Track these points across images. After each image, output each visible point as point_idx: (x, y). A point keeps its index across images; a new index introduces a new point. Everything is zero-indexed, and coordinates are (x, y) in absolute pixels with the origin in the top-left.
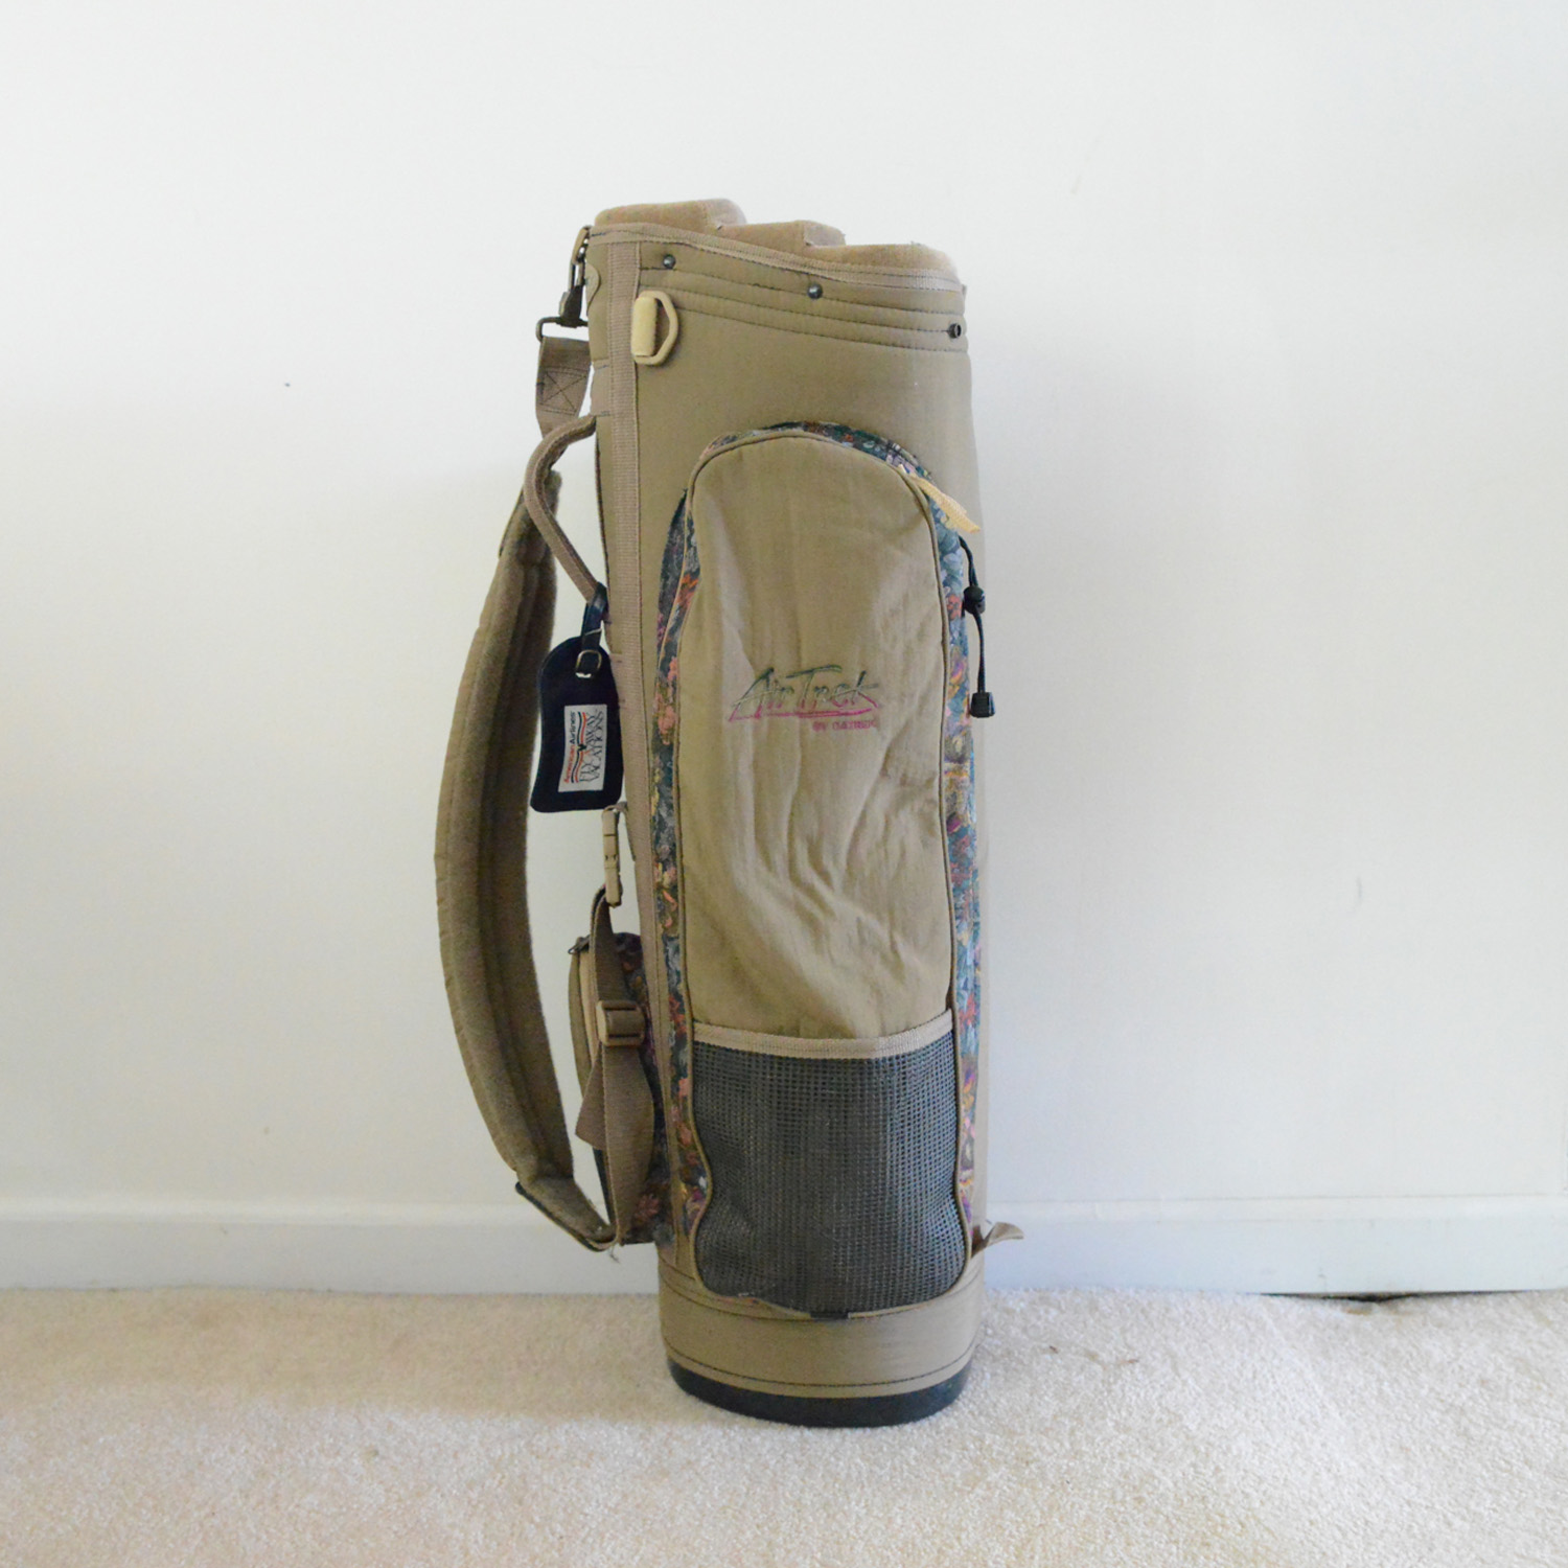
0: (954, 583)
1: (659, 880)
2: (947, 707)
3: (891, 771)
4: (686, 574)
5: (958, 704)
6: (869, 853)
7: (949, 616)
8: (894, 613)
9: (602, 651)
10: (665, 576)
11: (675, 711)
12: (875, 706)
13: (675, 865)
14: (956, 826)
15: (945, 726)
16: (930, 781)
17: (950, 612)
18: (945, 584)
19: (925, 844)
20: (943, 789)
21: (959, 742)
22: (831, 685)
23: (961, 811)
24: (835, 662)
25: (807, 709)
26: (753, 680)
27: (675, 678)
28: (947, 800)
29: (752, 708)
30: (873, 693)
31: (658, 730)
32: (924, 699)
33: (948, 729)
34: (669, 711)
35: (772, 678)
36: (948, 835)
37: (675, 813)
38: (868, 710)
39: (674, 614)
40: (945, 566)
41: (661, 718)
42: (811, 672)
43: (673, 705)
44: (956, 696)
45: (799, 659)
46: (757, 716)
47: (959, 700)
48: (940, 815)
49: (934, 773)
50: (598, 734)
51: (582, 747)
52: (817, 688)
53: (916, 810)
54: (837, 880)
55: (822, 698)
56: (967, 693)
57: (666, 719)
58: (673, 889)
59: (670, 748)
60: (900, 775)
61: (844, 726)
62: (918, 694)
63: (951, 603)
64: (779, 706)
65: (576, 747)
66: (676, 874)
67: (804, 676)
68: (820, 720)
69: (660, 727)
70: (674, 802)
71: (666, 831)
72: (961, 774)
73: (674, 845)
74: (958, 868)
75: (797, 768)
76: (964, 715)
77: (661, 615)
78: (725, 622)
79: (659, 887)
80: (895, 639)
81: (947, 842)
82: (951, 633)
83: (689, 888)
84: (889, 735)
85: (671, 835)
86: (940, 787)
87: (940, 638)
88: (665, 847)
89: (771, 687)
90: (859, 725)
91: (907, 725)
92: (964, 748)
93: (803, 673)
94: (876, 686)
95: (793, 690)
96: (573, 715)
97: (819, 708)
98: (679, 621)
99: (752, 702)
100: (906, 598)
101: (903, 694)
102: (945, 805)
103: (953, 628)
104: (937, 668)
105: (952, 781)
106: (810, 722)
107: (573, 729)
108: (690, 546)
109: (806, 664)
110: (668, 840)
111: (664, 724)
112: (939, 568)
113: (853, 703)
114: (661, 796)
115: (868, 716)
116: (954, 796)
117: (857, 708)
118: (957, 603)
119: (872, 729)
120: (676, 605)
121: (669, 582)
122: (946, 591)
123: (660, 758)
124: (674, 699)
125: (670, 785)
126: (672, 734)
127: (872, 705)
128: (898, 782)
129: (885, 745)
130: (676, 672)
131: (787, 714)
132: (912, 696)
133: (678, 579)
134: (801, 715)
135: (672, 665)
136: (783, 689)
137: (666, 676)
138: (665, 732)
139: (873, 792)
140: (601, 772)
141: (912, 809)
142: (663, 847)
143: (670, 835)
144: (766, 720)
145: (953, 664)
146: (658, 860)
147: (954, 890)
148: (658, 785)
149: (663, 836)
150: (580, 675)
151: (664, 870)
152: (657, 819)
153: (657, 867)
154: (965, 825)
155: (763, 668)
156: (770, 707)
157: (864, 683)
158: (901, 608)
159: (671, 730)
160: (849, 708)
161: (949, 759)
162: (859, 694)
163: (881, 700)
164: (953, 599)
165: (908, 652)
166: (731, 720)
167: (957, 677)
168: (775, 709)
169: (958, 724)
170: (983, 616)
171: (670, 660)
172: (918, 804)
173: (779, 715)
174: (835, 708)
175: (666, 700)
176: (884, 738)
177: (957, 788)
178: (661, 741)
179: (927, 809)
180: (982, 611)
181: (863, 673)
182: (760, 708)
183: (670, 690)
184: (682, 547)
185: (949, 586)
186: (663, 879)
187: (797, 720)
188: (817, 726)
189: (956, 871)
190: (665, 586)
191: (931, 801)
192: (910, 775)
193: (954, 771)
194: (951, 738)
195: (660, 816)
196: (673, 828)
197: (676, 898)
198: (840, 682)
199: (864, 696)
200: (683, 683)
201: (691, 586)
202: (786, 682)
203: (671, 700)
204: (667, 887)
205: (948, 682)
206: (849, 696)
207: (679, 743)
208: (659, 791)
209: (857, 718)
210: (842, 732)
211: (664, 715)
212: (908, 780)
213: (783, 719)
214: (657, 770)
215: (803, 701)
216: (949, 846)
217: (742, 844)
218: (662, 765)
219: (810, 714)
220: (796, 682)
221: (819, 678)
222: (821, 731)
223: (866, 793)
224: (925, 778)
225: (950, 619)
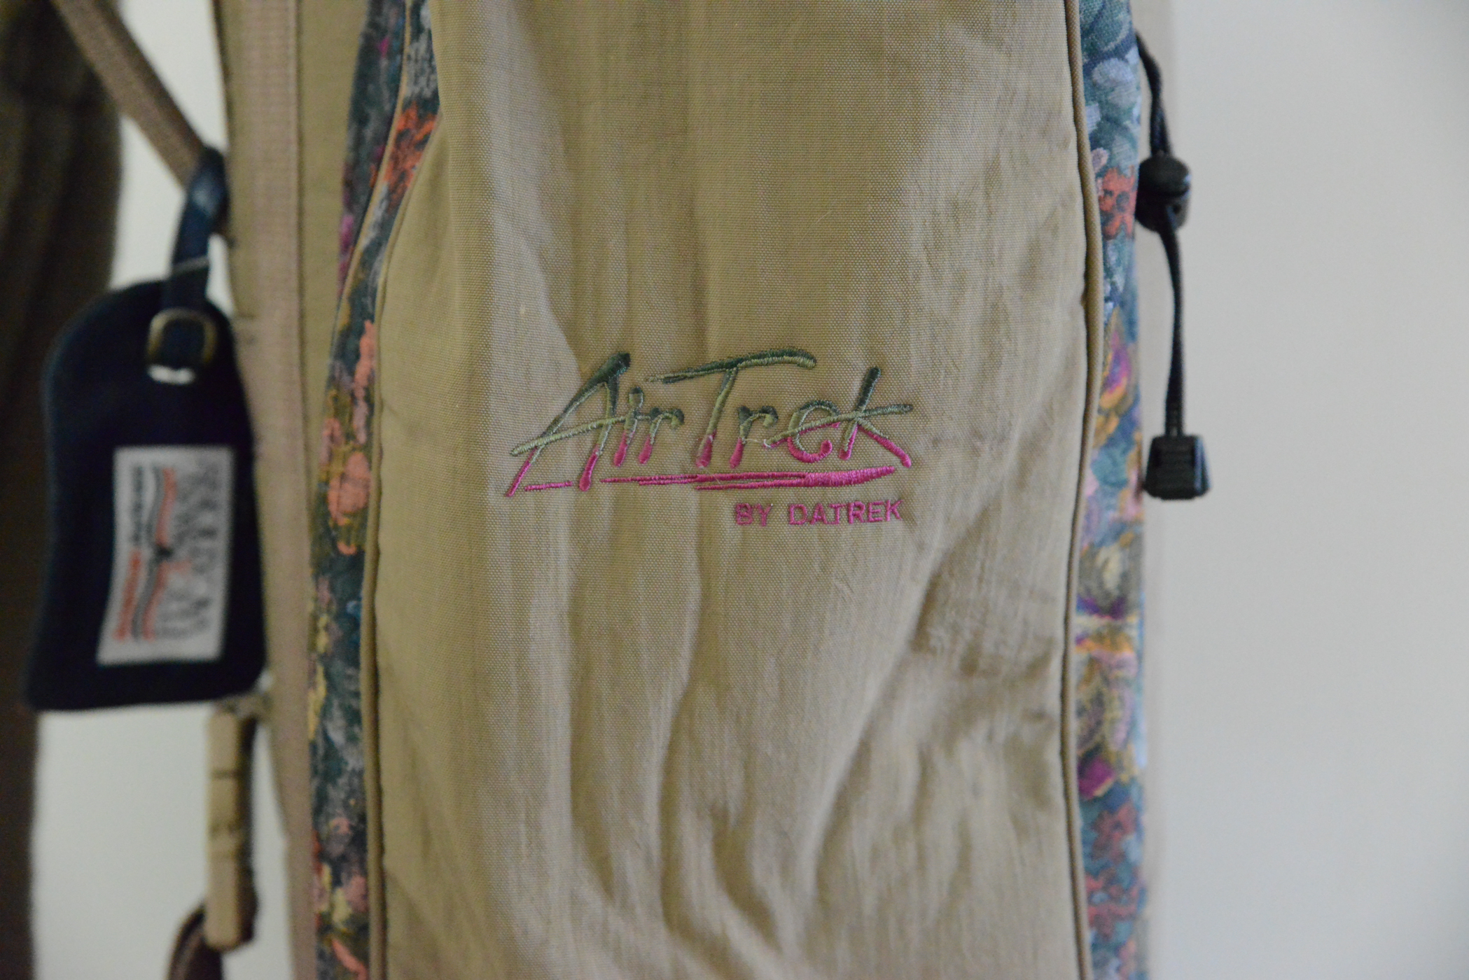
0: (1118, 139)
1: (324, 907)
2: (1089, 474)
3: (939, 634)
4: (407, 104)
5: (1115, 463)
6: (876, 854)
7: (1104, 224)
8: (958, 210)
9: (213, 312)
10: (359, 117)
11: (370, 468)
12: (902, 459)
13: (364, 873)
14: (1100, 780)
15: (1081, 521)
16: (1036, 668)
17: (1107, 217)
18: (1096, 142)
19: (1021, 828)
20: (1073, 679)
21: (1112, 562)
22: (786, 405)
23: (1114, 740)
24: (800, 344)
25: (720, 463)
26: (572, 383)
27: (371, 379)
28: (1081, 712)
29: (569, 462)
30: (896, 426)
31: (327, 514)
32: (1032, 448)
33: (1087, 529)
34: (356, 465)
35: (626, 380)
36: (1083, 804)
37: (365, 732)
38: (889, 472)
39: (375, 212)
40: (1096, 92)
41: (335, 482)
42: (730, 366)
43: (366, 448)
44: (1111, 442)
45: (700, 332)
46: (585, 482)
47: (1117, 452)
48: (1063, 753)
49: (1050, 642)
50: (207, 519)
51: (163, 553)
52: (745, 411)
53: (1001, 736)
54: (789, 921)
55: (759, 437)
56: (1136, 436)
57: (348, 486)
58: (358, 934)
59: (356, 562)
60: (960, 648)
61: (818, 516)
62: (1016, 436)
63: (1107, 192)
64: (645, 458)
65: (147, 553)
66: (365, 896)
67: (715, 378)
68: (756, 497)
69: (333, 508)
70: (364, 705)
71: (342, 781)
72: (1115, 646)
73: (363, 818)
74: (1105, 889)
75: (689, 627)
76: (1128, 493)
77: (349, 219)
78: (501, 225)
79: (324, 926)
80: (960, 283)
81: (1078, 823)
82: (1109, 273)
83: (396, 932)
84: (938, 538)
85: (356, 792)
86: (1064, 679)
87: (1080, 285)
88: (340, 824)
89: (621, 405)
90: (858, 512)
91: (985, 517)
92: (1125, 577)
93: (709, 370)
94: (907, 407)
95: (681, 417)
96: (138, 473)
97: (749, 464)
98: (385, 227)
99: (570, 445)
100: (992, 173)
101: (977, 434)
102: (1074, 725)
103: (1113, 258)
104: (1070, 364)
105: (1093, 663)
106: (725, 502)
107: (138, 508)
108: (418, 30)
109: (716, 348)
110: (346, 805)
111: (343, 499)
112: (1082, 100)
113: (844, 455)
114: (332, 686)
115: (881, 490)
116: (1099, 702)
117: (853, 466)
118: (1123, 195)
119: (894, 526)
120: (381, 188)
121: (369, 133)
122: (1097, 158)
123: (332, 589)
124: (369, 435)
125: (355, 663)
126: (363, 525)
127: (895, 460)
128: (956, 663)
129: (927, 566)
130: (374, 363)
131: (662, 480)
132: (1003, 439)
133: (389, 121)
134: (700, 482)
135: (365, 343)
136: (656, 412)
137: (352, 373)
138: (344, 521)
139: (890, 695)
140: (215, 615)
141: (990, 737)
142: (334, 822)
143: (351, 793)
144: (605, 493)
145: (1110, 357)
146: (321, 856)
147: (1095, 947)
148: (326, 659)
149: (337, 794)
150: (161, 374)
151: (337, 882)
152: (321, 752)
153: (319, 870)
154: (1124, 777)
155: (603, 353)
156: (619, 460)
157: (874, 399)
158: (979, 198)
159: (360, 514)
160: (831, 465)
161: (1090, 606)
162: (860, 427)
163: (920, 447)
164: (1114, 185)
165: (994, 319)
166: (509, 493)
167: (1118, 392)
168: (633, 466)
169: (1112, 515)
170: (1185, 236)
171: (360, 332)
172: (1005, 723)
173: (644, 481)
174: (795, 466)
175: (350, 436)
176: (921, 547)
177: (1106, 681)
178: (334, 547)
179: (1028, 733)
180: (1181, 222)
181: (872, 374)
182: (592, 460)
183: (361, 410)
184: (399, 35)
185: (1107, 146)
186: (332, 906)
187: (689, 496)
188: (743, 513)
189: (1099, 896)
190: (358, 141)
191: (1040, 716)
192: (988, 646)
193: (1099, 637)
194: (1091, 553)
195: (327, 739)
196: (360, 774)
197: (363, 957)
198: (813, 397)
199: (869, 434)
200: (387, 389)
201: (419, 137)
202: (664, 394)
203: (362, 438)
204: (342, 928)
205: (1096, 402)
206: (835, 434)
207: (377, 553)
208: (328, 676)
209: (850, 494)
210: (815, 528)
211: (343, 477)
212: (983, 664)
213: (653, 490)
214: (324, 620)
215: (709, 446)
216: (1084, 832)
217: (534, 826)
218: (334, 608)
219: (729, 482)
220: (691, 394)
221: (749, 386)
222: (754, 529)
223: (872, 692)
224: (1026, 656)
225: (1106, 237)
